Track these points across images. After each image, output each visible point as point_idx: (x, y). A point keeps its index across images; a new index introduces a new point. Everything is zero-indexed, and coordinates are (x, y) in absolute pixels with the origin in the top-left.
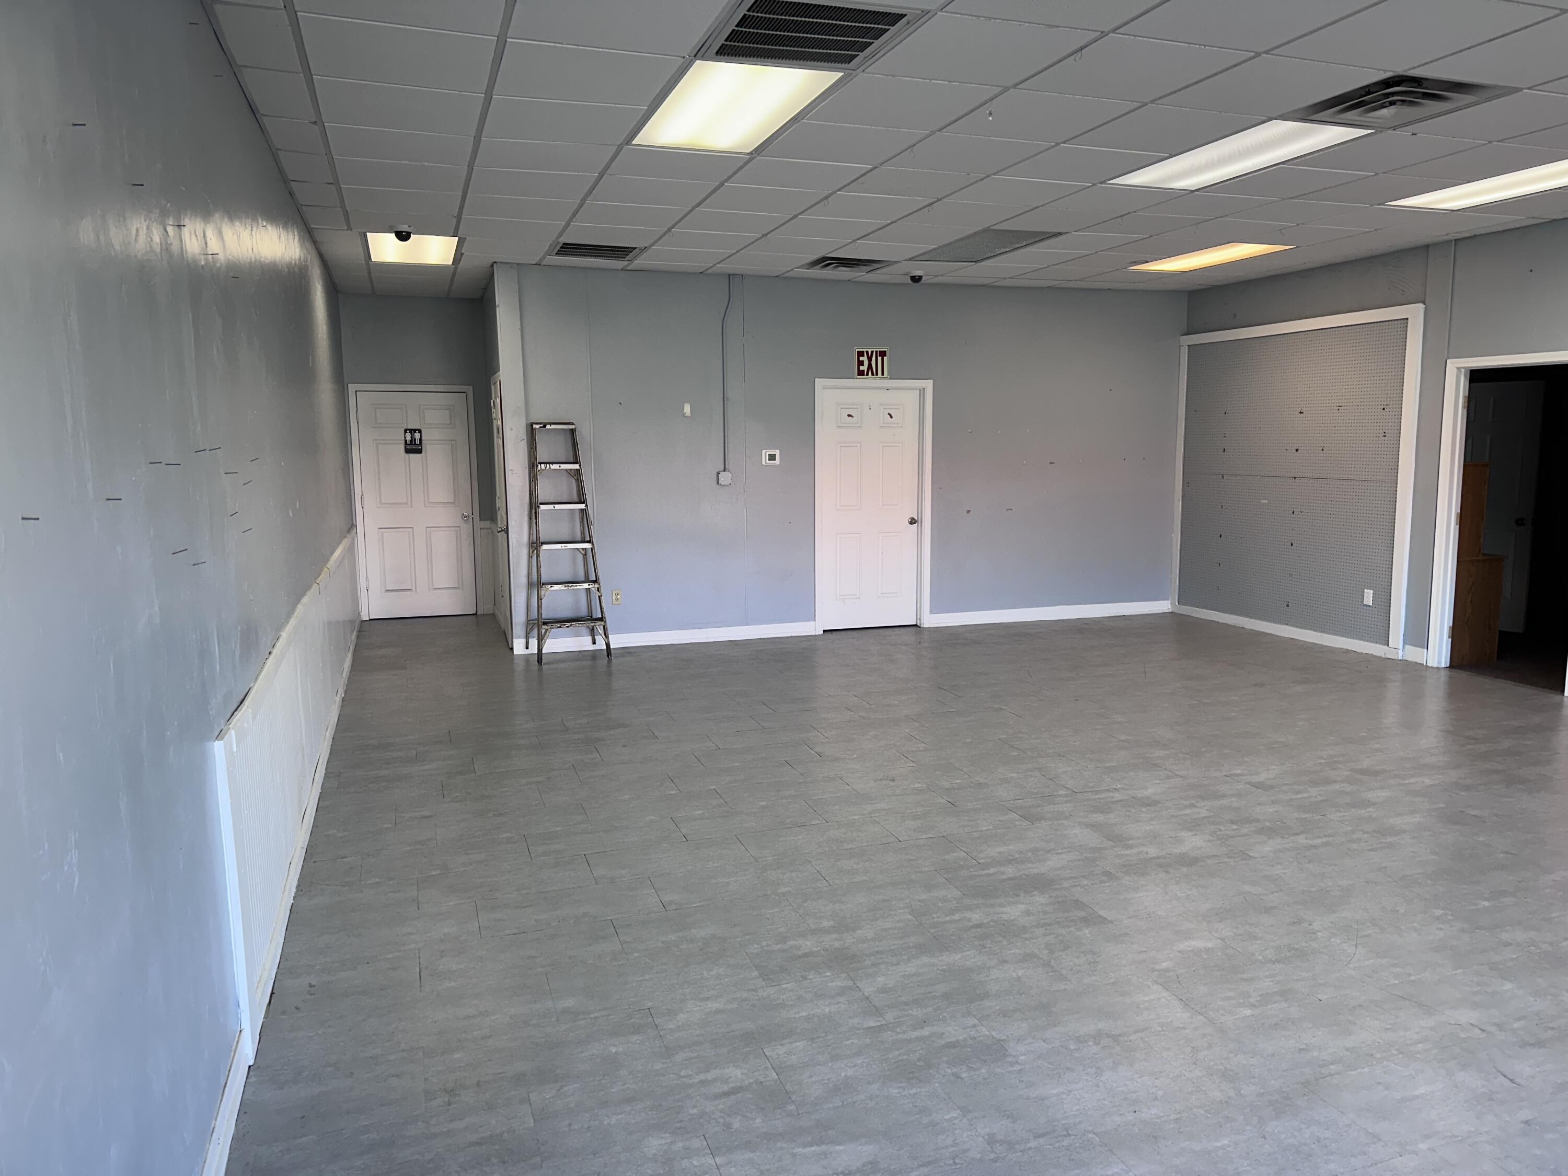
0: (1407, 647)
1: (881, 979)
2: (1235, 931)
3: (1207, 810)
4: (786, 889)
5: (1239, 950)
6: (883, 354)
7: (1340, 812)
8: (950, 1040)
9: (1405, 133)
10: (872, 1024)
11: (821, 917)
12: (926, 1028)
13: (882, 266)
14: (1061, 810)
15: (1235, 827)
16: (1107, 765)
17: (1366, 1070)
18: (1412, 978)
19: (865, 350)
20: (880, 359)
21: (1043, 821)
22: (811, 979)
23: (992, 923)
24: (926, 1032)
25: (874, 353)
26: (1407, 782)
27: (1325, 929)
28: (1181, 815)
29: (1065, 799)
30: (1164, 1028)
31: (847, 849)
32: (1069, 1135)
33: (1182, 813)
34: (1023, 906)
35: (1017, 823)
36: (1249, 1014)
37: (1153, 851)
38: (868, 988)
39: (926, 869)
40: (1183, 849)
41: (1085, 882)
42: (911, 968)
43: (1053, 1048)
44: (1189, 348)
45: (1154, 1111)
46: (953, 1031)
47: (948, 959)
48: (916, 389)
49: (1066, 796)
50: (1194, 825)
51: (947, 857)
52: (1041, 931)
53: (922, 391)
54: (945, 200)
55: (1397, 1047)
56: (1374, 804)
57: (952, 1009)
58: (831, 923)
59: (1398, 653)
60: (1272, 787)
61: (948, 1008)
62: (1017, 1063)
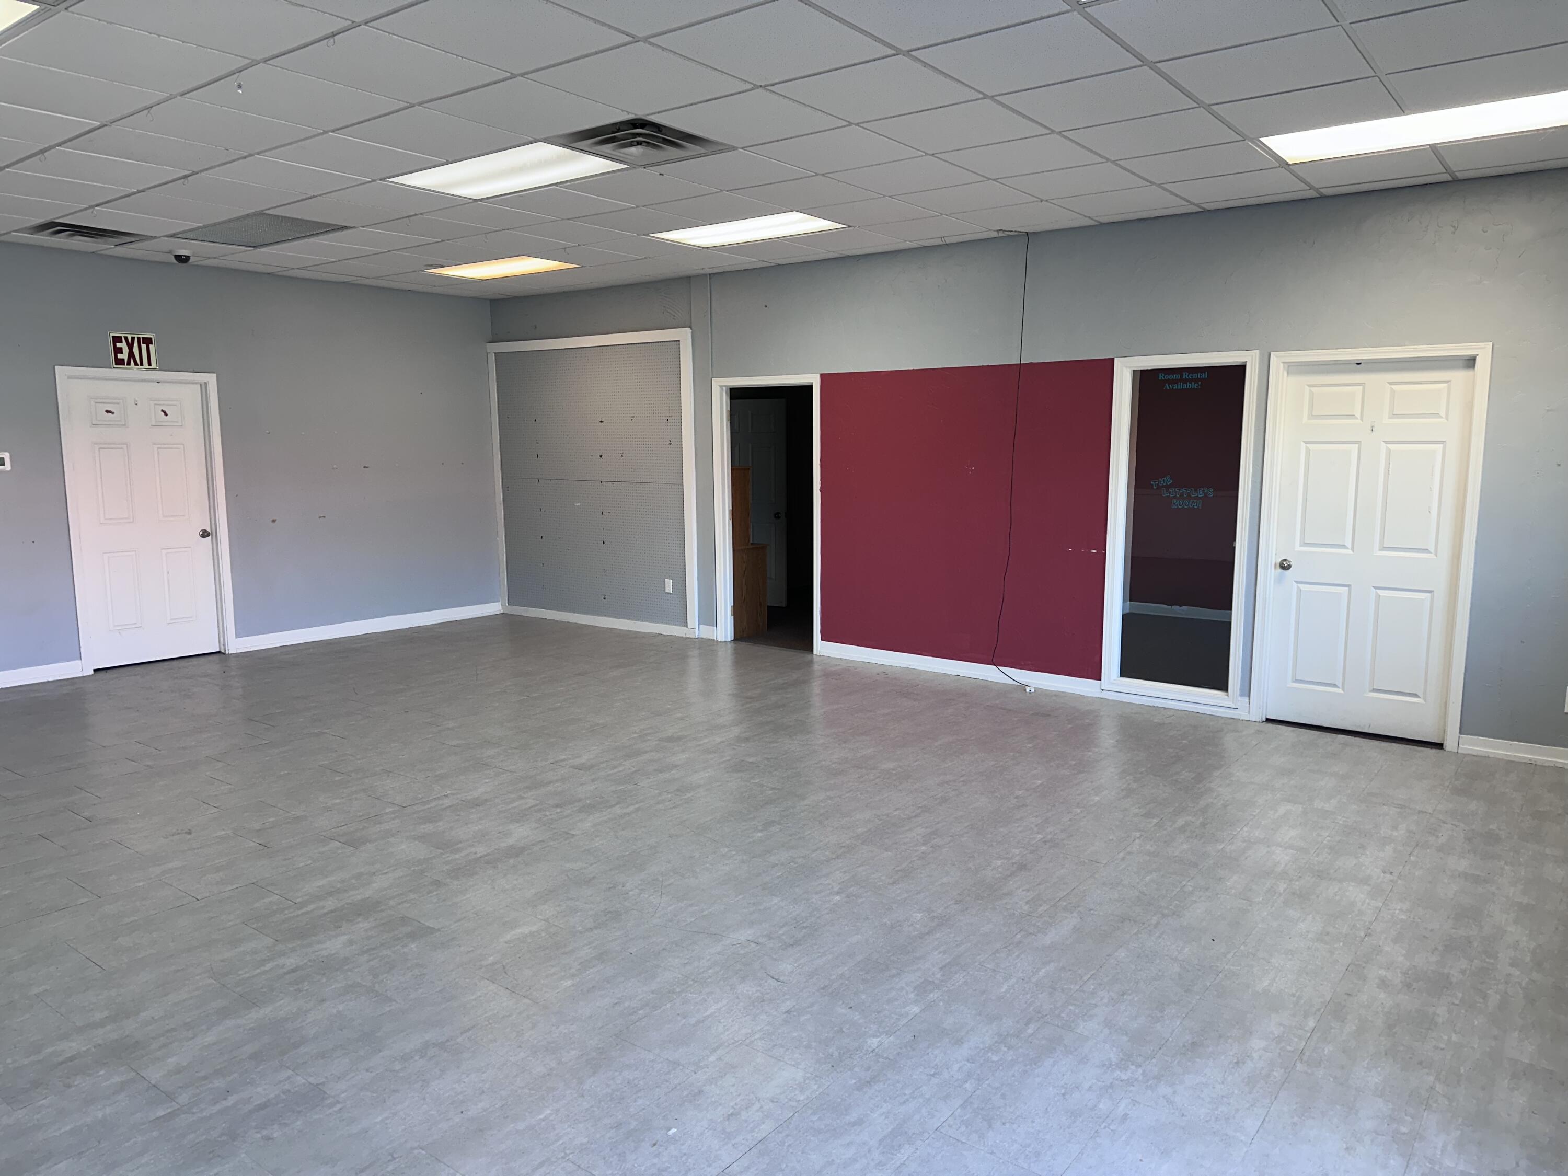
0: (701, 626)
1: (172, 1060)
2: (558, 909)
3: (534, 799)
4: (41, 989)
5: (562, 926)
6: (148, 341)
7: (650, 778)
8: (259, 1102)
9: (653, 171)
10: (161, 1113)
11: (92, 1010)
12: (230, 1098)
13: (137, 239)
14: (388, 828)
15: (559, 810)
16: (438, 773)
17: (669, 1005)
18: (705, 913)
19: (123, 335)
20: (144, 346)
21: (368, 843)
22: (77, 1086)
23: (309, 964)
24: (231, 1101)
25: (136, 340)
26: (702, 742)
27: (636, 887)
28: (510, 809)
29: (393, 816)
30: (491, 1021)
31: (128, 923)
32: (394, 1159)
33: (510, 807)
34: (346, 937)
35: (340, 851)
36: (570, 984)
37: (481, 850)
38: (155, 1074)
39: (230, 923)
40: (510, 841)
41: (412, 896)
42: (210, 1038)
43: (377, 1074)
44: (495, 356)
45: (481, 1105)
46: (263, 1091)
47: (256, 1015)
48: (196, 383)
49: (393, 812)
50: (521, 816)
51: (257, 905)
52: (365, 957)
53: (203, 387)
54: (203, 174)
55: (693, 977)
56: (676, 766)
57: (261, 1067)
58: (106, 1013)
59: (695, 633)
60: (592, 767)
61: (256, 1068)
62: (338, 1102)
